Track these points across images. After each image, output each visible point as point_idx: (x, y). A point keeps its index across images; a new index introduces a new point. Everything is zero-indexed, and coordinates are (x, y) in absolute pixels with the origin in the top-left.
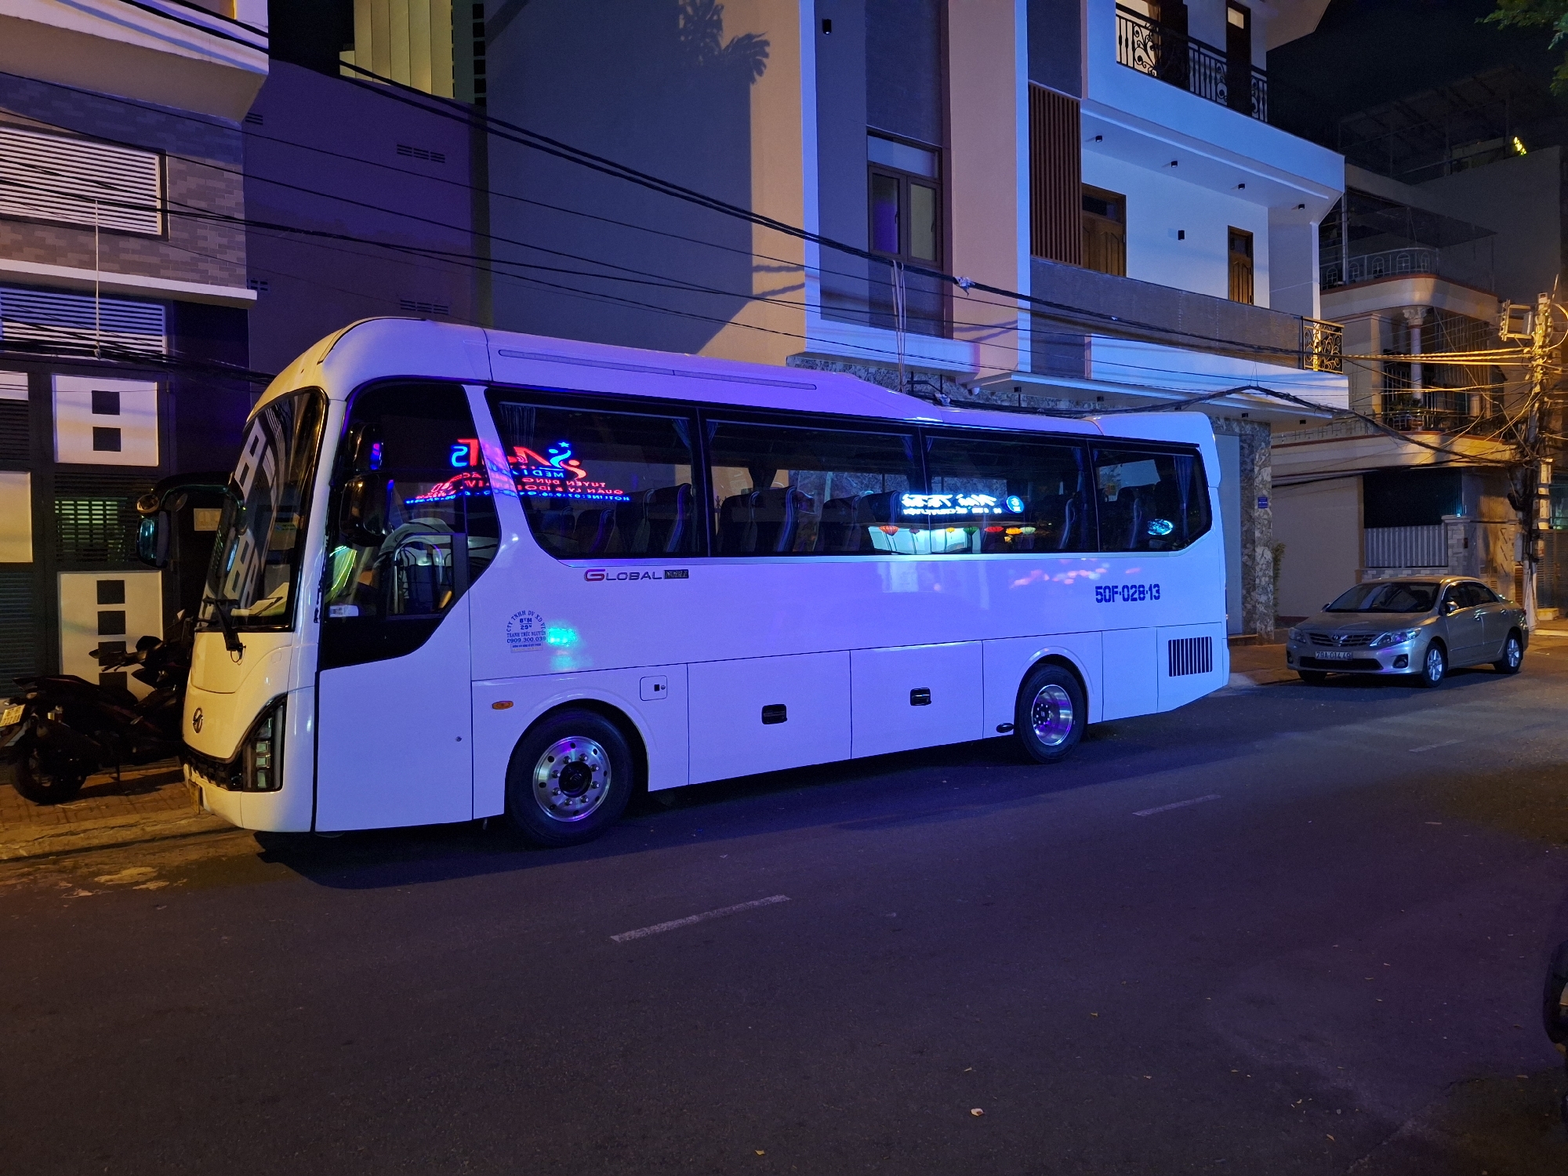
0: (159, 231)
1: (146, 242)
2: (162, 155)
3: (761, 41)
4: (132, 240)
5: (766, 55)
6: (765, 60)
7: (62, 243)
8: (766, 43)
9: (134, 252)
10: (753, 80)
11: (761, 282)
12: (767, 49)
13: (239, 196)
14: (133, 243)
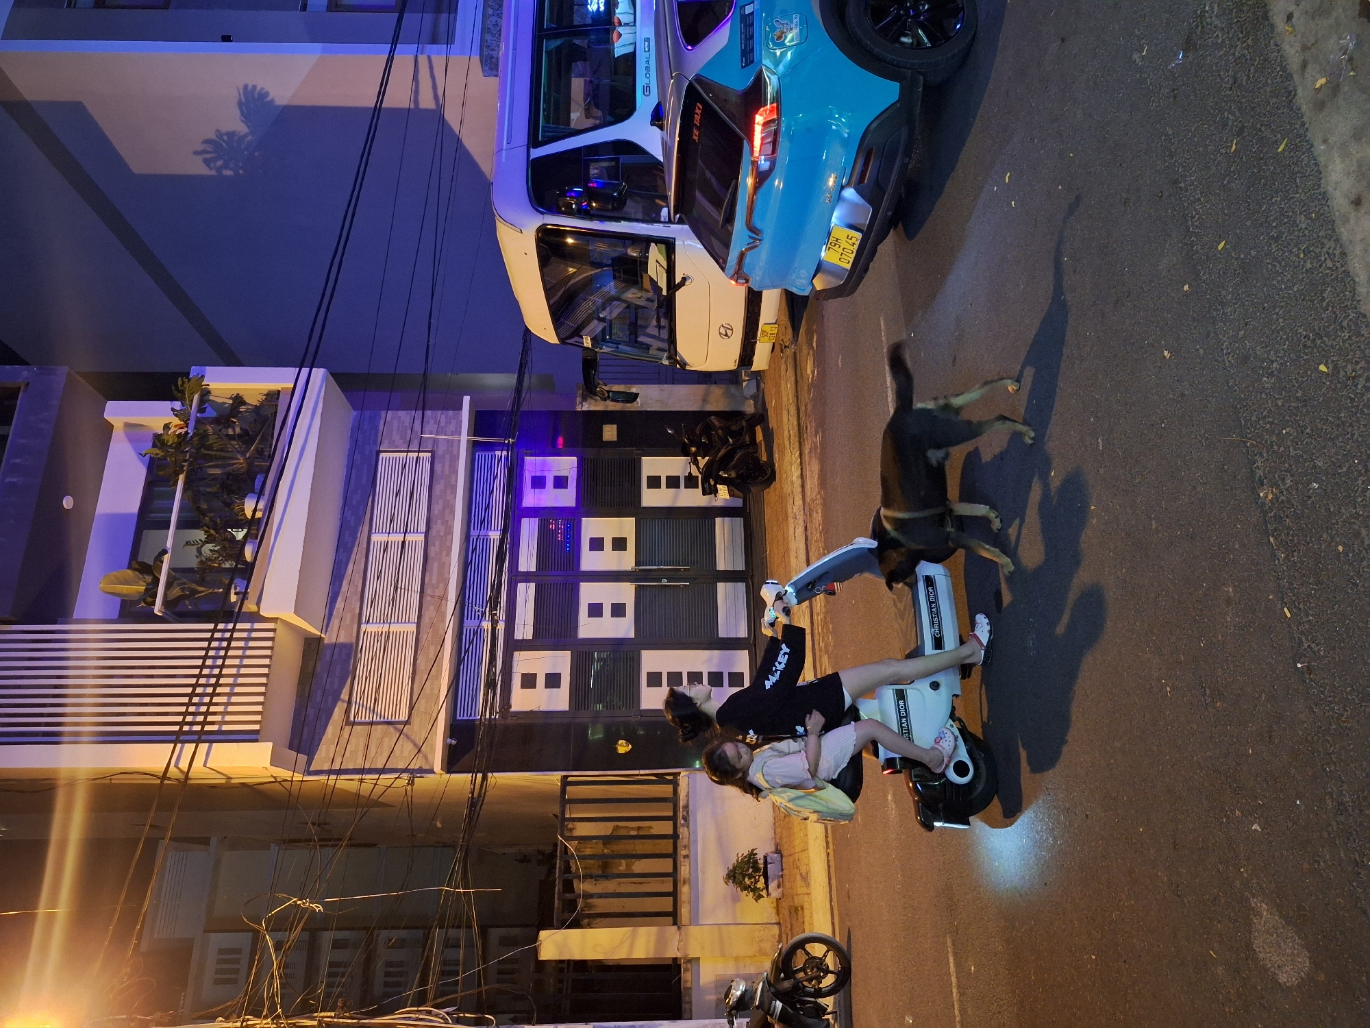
0: (429, 455)
1: (436, 461)
2: (379, 452)
3: (245, 94)
4: (435, 468)
5: (254, 87)
6: (258, 89)
7: (441, 502)
8: (246, 86)
9: (443, 466)
10: (272, 101)
11: (427, 102)
12: (250, 87)
13: (402, 413)
14: (438, 467)
